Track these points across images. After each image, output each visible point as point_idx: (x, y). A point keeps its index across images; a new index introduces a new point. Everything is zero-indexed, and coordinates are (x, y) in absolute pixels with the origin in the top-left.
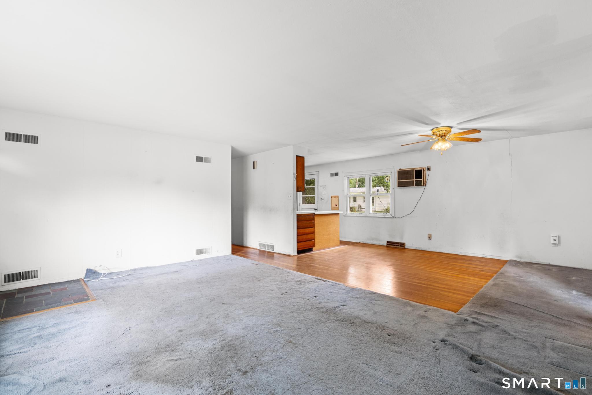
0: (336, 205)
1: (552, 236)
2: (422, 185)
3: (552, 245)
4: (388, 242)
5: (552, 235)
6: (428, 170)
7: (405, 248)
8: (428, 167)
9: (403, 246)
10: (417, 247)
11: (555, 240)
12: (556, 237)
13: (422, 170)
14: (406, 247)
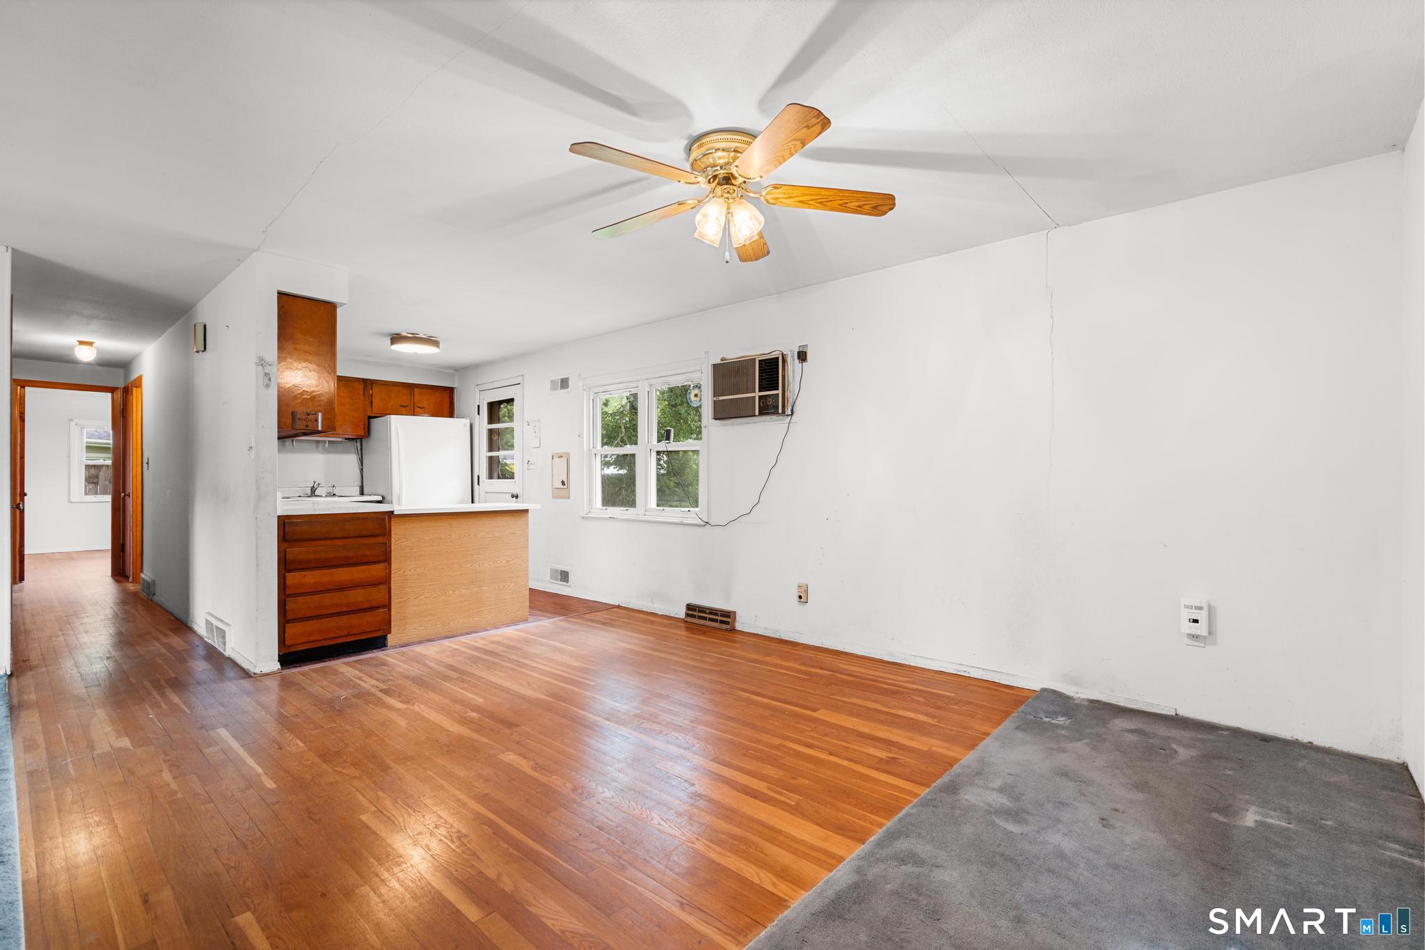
0: (563, 483)
1: (1187, 607)
2: (776, 413)
3: (1187, 641)
4: (690, 607)
5: (1185, 601)
6: (799, 358)
7: (733, 630)
8: (801, 350)
9: (727, 623)
10: (766, 628)
11: (1196, 621)
12: (1200, 608)
13: (778, 358)
14: (739, 626)
